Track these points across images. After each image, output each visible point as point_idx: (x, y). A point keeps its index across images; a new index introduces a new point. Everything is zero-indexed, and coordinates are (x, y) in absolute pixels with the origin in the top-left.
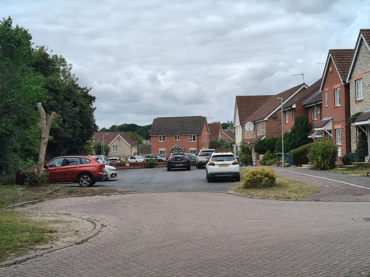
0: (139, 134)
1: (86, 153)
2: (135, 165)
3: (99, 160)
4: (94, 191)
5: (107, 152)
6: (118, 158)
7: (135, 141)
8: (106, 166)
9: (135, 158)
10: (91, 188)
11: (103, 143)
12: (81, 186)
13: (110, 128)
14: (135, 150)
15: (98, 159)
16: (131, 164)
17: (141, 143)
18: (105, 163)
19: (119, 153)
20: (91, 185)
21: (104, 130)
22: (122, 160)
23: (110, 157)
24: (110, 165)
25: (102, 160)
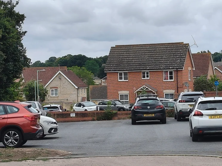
0: (89, 69)
1: (12, 98)
2: (84, 116)
3: (32, 108)
4: (24, 154)
5: (43, 96)
6: (58, 106)
7: (83, 80)
8: (41, 116)
9: (84, 106)
10: (20, 149)
11: (37, 83)
12: (6, 146)
13: (48, 61)
14: (83, 93)
15: (29, 106)
16: (77, 114)
17: (93, 83)
18: (40, 113)
19: (59, 98)
20: (20, 145)
21: (38, 64)
22: (64, 108)
23: (48, 104)
24: (47, 116)
25: (36, 108)
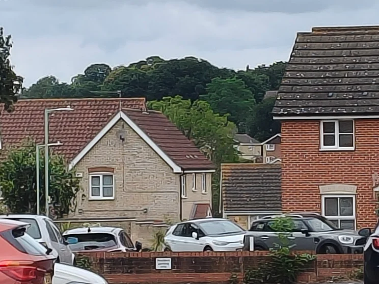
0: (219, 108)
2: (200, 268)
3: (26, 239)
6: (115, 231)
7: (198, 145)
8: (57, 266)
9: (201, 234)
13: (81, 79)
14: (200, 190)
15: (18, 232)
16: (181, 261)
17: (233, 157)
18: (54, 255)
19: (119, 206)
22: (134, 238)
25: (39, 236)
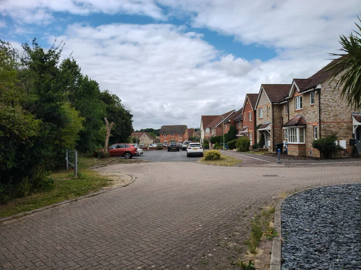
0: (154, 133)
1: (128, 142)
2: (152, 149)
5: (138, 142)
6: (144, 145)
7: (152, 137)
8: (138, 149)
9: (152, 145)
10: (130, 160)
11: (137, 138)
12: (126, 158)
13: (140, 130)
14: (152, 141)
15: (134, 145)
16: (150, 148)
17: (155, 138)
19: (144, 143)
20: (131, 158)
21: (137, 131)
22: (146, 146)
25: (136, 146)
